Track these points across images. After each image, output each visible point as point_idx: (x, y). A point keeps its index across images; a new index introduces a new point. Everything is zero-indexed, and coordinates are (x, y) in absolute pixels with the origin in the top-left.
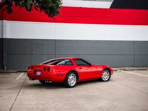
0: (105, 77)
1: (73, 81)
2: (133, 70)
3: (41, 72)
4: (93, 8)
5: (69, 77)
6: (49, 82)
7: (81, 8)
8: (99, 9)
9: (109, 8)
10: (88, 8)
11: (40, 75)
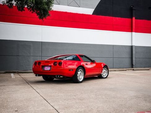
0: (104, 74)
1: (81, 76)
2: (115, 71)
3: (50, 67)
4: (77, 14)
5: (78, 72)
6: (61, 77)
7: (66, 13)
8: (83, 14)
9: (92, 14)
10: (72, 13)
11: (50, 70)
